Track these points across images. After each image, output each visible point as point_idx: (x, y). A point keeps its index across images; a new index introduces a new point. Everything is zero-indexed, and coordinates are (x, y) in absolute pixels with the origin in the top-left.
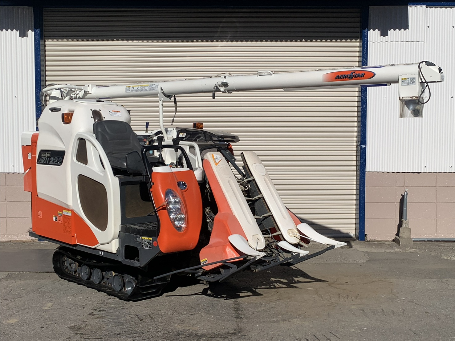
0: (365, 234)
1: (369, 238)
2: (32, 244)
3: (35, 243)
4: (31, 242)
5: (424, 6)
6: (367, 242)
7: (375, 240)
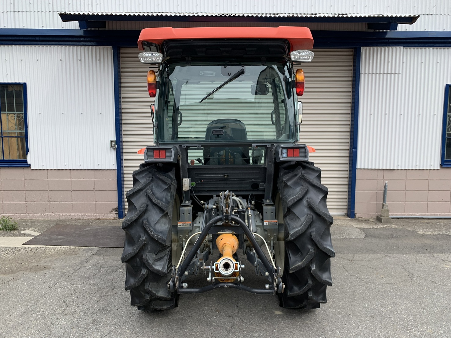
0: (355, 213)
1: (358, 215)
2: (114, 222)
3: (116, 221)
4: (113, 220)
5: (402, 47)
6: (356, 220)
7: (361, 218)
